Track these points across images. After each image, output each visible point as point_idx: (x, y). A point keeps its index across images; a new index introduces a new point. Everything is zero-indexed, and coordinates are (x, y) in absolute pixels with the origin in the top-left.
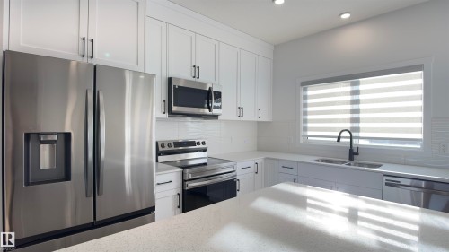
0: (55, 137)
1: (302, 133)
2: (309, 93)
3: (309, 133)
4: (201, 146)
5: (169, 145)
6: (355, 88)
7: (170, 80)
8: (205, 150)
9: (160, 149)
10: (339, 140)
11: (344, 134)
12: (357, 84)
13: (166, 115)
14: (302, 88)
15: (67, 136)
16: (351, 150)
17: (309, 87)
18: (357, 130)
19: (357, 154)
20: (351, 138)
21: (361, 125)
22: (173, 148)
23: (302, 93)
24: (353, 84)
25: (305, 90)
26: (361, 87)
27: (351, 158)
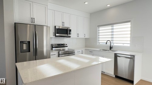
0: (27, 42)
1: (98, 42)
2: (100, 29)
3: (100, 42)
4: (66, 45)
5: (56, 45)
6: (112, 28)
7: (55, 27)
8: (67, 47)
9: (53, 46)
10: (106, 44)
11: (108, 42)
12: (113, 26)
13: (54, 37)
14: (98, 28)
15: (29, 42)
16: (110, 47)
17: (100, 27)
18: (113, 40)
19: (112, 48)
20: (110, 43)
21: (114, 39)
22: (57, 46)
23: (98, 29)
24: (112, 26)
25: (99, 28)
26: (114, 27)
27: (110, 49)
